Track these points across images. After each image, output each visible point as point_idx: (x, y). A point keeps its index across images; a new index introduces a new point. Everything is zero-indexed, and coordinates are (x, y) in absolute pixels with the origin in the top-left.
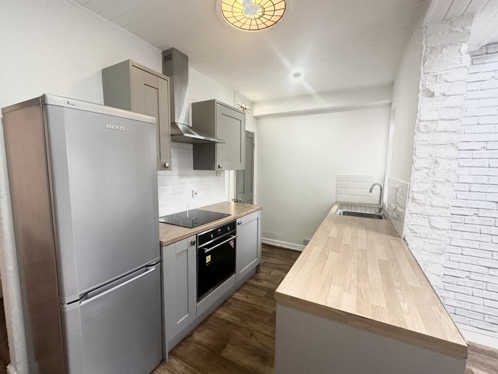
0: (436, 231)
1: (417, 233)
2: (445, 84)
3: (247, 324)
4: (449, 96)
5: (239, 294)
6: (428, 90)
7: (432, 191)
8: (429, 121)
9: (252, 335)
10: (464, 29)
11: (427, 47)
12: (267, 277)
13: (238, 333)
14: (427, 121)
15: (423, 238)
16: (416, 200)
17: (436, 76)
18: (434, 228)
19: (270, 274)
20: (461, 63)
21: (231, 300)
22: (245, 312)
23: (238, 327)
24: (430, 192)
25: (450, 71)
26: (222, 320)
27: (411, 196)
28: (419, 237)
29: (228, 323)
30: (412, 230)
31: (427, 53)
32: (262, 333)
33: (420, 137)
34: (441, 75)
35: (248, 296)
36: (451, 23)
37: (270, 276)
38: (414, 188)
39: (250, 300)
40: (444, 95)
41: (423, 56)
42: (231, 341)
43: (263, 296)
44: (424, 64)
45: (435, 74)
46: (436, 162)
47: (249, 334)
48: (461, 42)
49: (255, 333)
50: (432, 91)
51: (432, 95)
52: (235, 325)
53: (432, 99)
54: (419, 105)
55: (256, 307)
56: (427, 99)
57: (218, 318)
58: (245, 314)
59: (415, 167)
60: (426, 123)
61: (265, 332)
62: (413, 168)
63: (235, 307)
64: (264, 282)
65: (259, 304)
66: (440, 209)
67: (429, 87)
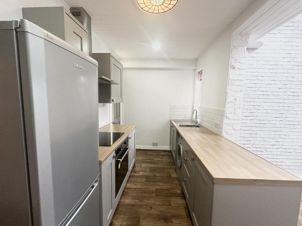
0: (235, 131)
1: (228, 133)
2: (239, 64)
3: (144, 202)
4: (240, 69)
5: (129, 184)
6: (233, 66)
7: (234, 113)
8: (233, 80)
9: (151, 208)
10: (246, 40)
11: (232, 45)
12: (141, 169)
13: (143, 210)
14: (232, 80)
15: (230, 135)
16: (228, 117)
17: (236, 59)
18: (235, 130)
19: (141, 166)
20: (245, 55)
21: (126, 189)
22: (139, 195)
23: (140, 206)
24: (233, 113)
25: (241, 58)
26: (128, 205)
27: (226, 116)
28: (228, 135)
29: (133, 205)
30: (226, 132)
31: (233, 48)
32: (156, 205)
33: (229, 88)
34: (238, 59)
35: (136, 184)
36: (242, 36)
37: (142, 168)
38: (227, 112)
39: (138, 186)
40: (238, 69)
41: (231, 49)
42: (141, 217)
43: (145, 181)
44: (231, 53)
45: (236, 58)
46: (235, 99)
47: (149, 208)
48: (245, 46)
49: (153, 206)
50: (234, 66)
51: (234, 68)
52: (138, 205)
53: (234, 70)
54: (229, 72)
55: (144, 189)
56: (232, 70)
57: (125, 205)
58: (141, 196)
59: (227, 102)
60: (232, 81)
61: (158, 203)
62: (226, 102)
63: (131, 193)
64: (140, 172)
65: (145, 187)
66: (237, 121)
67: (233, 64)
